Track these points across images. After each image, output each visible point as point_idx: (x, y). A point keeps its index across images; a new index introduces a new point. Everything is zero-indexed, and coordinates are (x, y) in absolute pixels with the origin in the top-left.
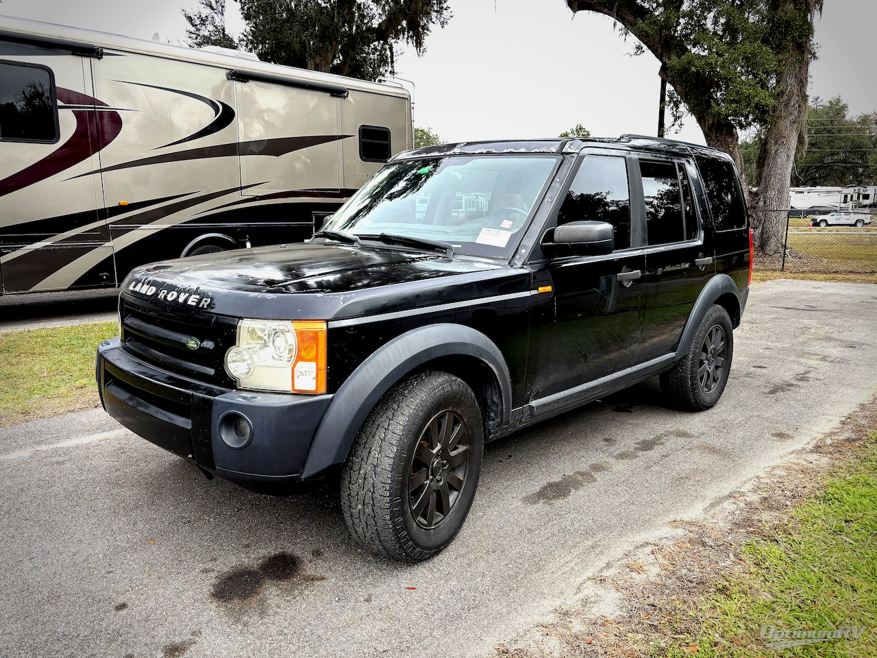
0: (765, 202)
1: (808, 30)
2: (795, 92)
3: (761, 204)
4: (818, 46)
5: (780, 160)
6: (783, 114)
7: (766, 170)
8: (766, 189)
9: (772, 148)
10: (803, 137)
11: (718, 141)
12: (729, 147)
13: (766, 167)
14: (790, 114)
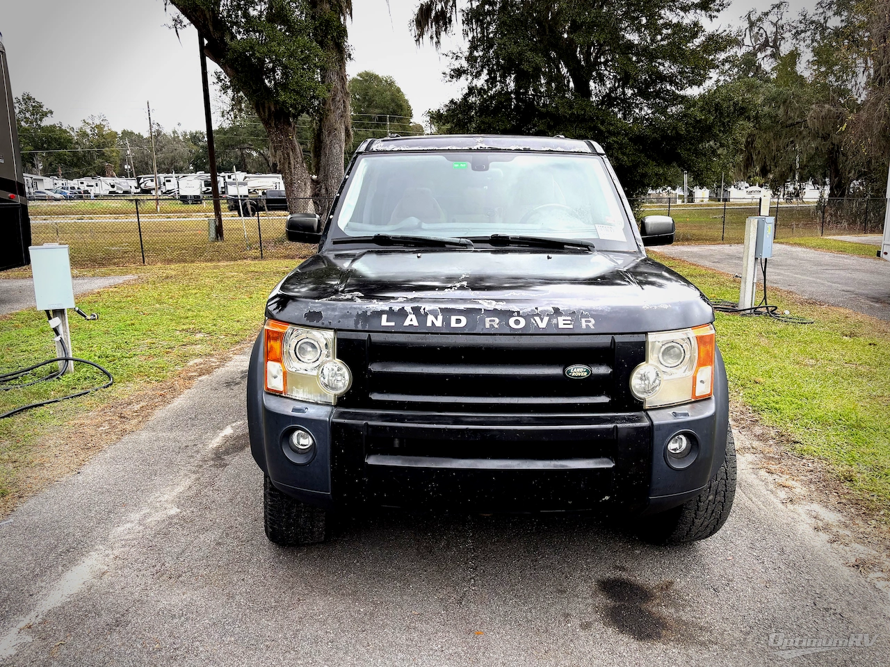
0: (327, 190)
1: (342, 32)
2: (339, 87)
3: (323, 191)
4: (352, 47)
5: (335, 151)
6: (332, 108)
7: (323, 160)
8: (326, 177)
9: (327, 140)
10: (349, 131)
11: (277, 128)
12: (288, 136)
13: (323, 157)
14: (338, 108)
